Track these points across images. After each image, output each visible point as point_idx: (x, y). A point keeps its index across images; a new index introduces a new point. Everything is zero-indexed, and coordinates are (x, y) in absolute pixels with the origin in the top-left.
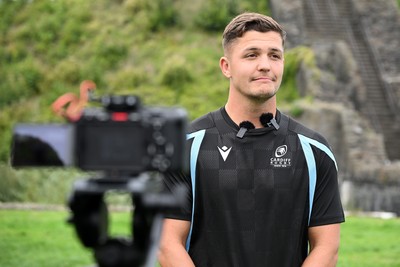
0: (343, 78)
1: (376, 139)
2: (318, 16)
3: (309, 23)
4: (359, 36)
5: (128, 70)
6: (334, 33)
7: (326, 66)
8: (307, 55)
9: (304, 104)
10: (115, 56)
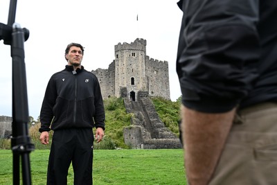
0: (141, 120)
1: (149, 134)
2: (135, 106)
3: (133, 108)
4: (145, 110)
6: (139, 110)
7: (137, 117)
8: (133, 115)
9: (132, 126)
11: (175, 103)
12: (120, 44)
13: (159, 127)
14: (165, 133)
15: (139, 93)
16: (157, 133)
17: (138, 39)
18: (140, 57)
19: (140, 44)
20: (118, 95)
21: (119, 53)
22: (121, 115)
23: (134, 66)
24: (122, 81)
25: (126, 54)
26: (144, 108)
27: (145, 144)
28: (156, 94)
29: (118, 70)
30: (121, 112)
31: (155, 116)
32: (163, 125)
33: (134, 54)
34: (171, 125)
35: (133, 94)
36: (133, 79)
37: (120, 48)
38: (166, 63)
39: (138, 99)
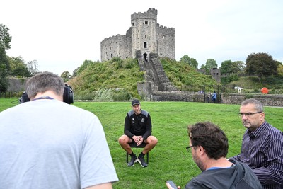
0: (151, 76)
1: (157, 87)
3: (145, 66)
4: (154, 69)
5: (113, 76)
6: (150, 68)
7: (148, 74)
8: (145, 72)
9: (144, 81)
10: (111, 73)
11: (178, 62)
12: (135, 13)
13: (165, 81)
14: (170, 86)
15: (150, 54)
16: (164, 86)
17: (150, 9)
18: (152, 25)
19: (153, 12)
20: (134, 57)
21: (135, 22)
22: (136, 72)
23: (147, 33)
24: (137, 45)
25: (140, 23)
26: (154, 66)
27: (154, 95)
28: (164, 55)
29: (135, 35)
30: (136, 70)
31: (163, 73)
32: (169, 80)
33: (147, 23)
34: (174, 81)
35: (145, 55)
36: (145, 43)
37: (135, 17)
38: (173, 30)
39: (150, 60)
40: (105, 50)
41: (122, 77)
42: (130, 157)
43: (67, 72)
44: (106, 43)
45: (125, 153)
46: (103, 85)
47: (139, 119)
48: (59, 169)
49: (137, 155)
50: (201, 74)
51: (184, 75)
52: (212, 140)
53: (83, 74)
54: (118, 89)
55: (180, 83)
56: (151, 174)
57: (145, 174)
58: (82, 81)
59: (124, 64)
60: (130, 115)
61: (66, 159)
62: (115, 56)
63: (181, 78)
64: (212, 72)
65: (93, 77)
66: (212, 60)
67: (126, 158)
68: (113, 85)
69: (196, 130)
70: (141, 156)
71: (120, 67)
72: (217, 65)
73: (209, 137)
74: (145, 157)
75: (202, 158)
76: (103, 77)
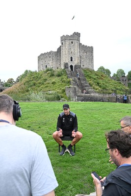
0: (76, 82)
1: (80, 90)
3: (72, 75)
5: (47, 82)
6: (75, 76)
7: (74, 81)
8: (71, 79)
9: (71, 86)
10: (45, 80)
11: (96, 72)
12: (64, 36)
13: (86, 86)
14: (90, 90)
15: (75, 66)
17: (75, 33)
18: (76, 44)
19: (77, 35)
20: (63, 67)
21: (63, 42)
22: (64, 79)
23: (72, 50)
24: (65, 59)
25: (68, 42)
27: (78, 96)
28: (85, 66)
29: (63, 52)
30: (64, 77)
31: (85, 80)
32: (89, 85)
33: (72, 43)
34: (93, 86)
35: (71, 66)
36: (71, 58)
38: (92, 48)
39: (75, 70)
40: (41, 63)
41: (53, 83)
42: (61, 148)
43: (12, 79)
44: (42, 57)
45: (58, 144)
46: (39, 89)
47: (68, 119)
48: (16, 186)
49: (67, 146)
50: (113, 81)
51: (100, 81)
52: (124, 144)
53: (24, 80)
54: (51, 92)
55: (97, 87)
56: (78, 161)
57: (73, 161)
58: (23, 86)
59: (56, 73)
60: (61, 115)
61: (20, 178)
62: (49, 67)
63: (98, 84)
64: (121, 79)
65: (32, 83)
66: (121, 70)
67: (58, 148)
68: (47, 89)
69: (111, 137)
70: (70, 147)
71: (52, 75)
72: (125, 74)
73: (121, 142)
74: (73, 148)
75: (117, 157)
76: (40, 83)
